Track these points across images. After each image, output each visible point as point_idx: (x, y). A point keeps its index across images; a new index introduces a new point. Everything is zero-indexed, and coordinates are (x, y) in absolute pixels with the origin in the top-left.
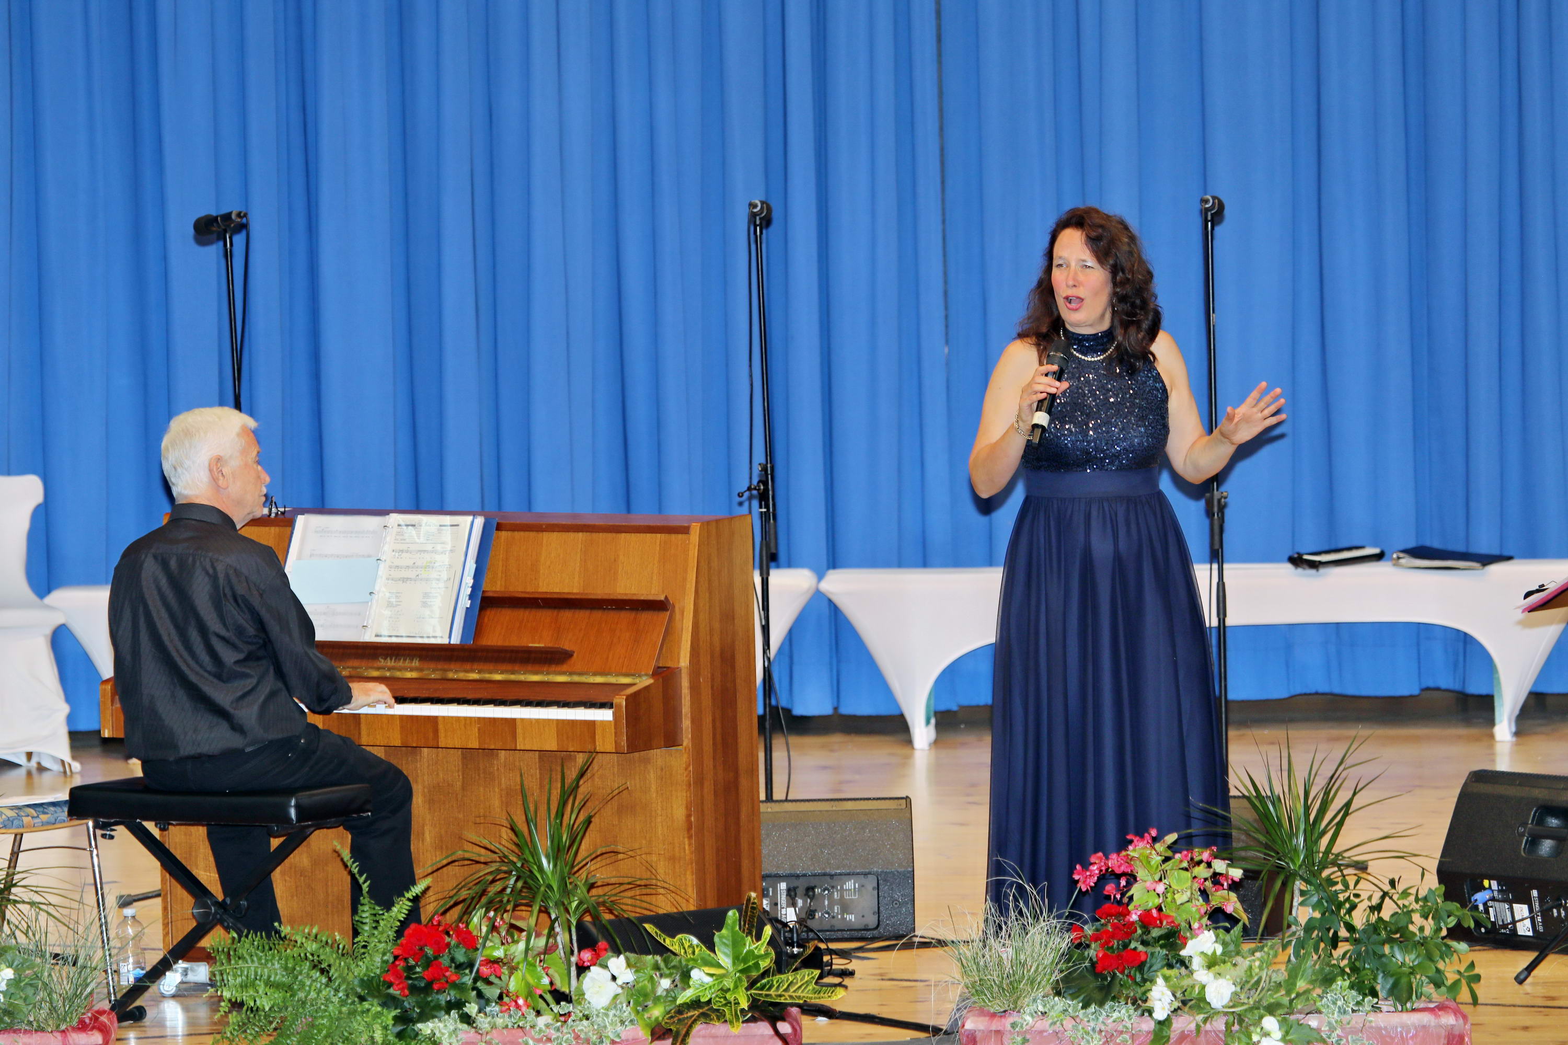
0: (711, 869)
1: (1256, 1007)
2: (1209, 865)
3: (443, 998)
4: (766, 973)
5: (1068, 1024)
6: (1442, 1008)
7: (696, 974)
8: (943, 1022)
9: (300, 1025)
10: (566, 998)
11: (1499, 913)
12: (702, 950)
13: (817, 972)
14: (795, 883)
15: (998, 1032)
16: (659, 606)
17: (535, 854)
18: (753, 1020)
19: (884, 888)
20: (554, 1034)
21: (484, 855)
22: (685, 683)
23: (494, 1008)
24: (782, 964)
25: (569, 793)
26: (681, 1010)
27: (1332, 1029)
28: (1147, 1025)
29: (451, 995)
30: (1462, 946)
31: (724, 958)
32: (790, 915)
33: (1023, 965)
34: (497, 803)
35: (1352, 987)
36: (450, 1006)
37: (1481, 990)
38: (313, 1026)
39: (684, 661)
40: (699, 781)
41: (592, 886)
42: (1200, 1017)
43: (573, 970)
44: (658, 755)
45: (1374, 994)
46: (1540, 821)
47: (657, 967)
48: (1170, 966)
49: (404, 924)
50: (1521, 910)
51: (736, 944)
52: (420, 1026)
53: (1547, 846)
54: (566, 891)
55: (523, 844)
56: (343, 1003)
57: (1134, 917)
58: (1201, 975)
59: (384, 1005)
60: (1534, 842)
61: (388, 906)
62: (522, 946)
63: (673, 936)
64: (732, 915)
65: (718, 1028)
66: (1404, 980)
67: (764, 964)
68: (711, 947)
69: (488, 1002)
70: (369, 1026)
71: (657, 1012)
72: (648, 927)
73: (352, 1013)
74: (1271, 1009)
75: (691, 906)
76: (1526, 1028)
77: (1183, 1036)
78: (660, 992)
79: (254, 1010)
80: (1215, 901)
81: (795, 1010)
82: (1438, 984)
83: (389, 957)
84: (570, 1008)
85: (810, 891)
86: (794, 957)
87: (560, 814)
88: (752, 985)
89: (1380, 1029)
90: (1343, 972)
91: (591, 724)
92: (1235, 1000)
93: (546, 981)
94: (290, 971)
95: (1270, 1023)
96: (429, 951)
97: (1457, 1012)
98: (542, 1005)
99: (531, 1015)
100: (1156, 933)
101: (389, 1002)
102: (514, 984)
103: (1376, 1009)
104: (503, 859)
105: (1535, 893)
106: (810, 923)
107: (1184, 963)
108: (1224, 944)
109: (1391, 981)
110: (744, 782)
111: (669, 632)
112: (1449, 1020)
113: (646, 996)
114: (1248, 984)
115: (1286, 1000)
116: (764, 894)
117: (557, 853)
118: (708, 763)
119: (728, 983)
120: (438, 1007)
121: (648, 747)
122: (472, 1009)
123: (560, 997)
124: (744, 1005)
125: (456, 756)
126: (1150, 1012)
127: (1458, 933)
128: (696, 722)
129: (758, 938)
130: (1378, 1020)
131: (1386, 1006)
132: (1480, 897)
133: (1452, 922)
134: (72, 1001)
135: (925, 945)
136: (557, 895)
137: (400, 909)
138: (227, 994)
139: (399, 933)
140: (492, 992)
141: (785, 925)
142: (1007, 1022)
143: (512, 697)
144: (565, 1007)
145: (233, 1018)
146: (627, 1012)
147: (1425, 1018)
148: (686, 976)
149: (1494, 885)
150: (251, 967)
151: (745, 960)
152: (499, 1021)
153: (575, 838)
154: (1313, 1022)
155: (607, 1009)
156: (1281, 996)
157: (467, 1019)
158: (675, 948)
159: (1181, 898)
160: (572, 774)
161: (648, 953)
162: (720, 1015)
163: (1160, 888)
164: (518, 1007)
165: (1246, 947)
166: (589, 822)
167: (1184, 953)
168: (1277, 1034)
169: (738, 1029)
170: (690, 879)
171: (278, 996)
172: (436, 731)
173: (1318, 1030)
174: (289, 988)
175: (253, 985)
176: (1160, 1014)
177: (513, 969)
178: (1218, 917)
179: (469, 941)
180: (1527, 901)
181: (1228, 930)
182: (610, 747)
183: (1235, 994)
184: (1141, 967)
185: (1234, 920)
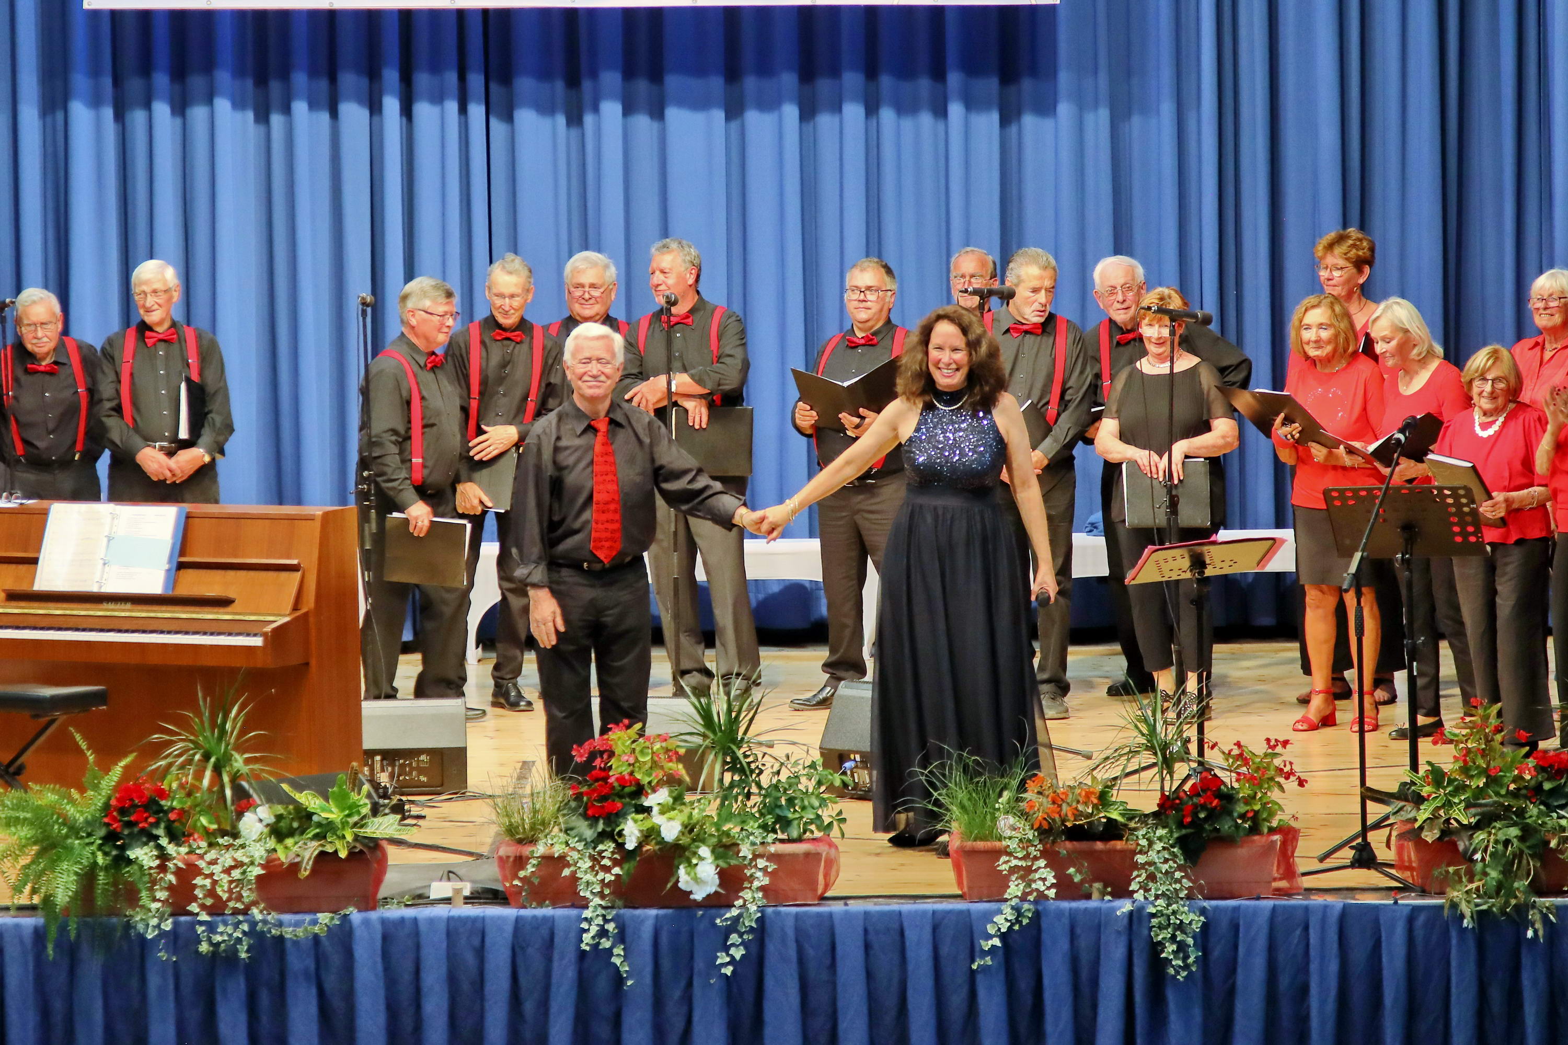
61: (107, 771)
137: (116, 773)
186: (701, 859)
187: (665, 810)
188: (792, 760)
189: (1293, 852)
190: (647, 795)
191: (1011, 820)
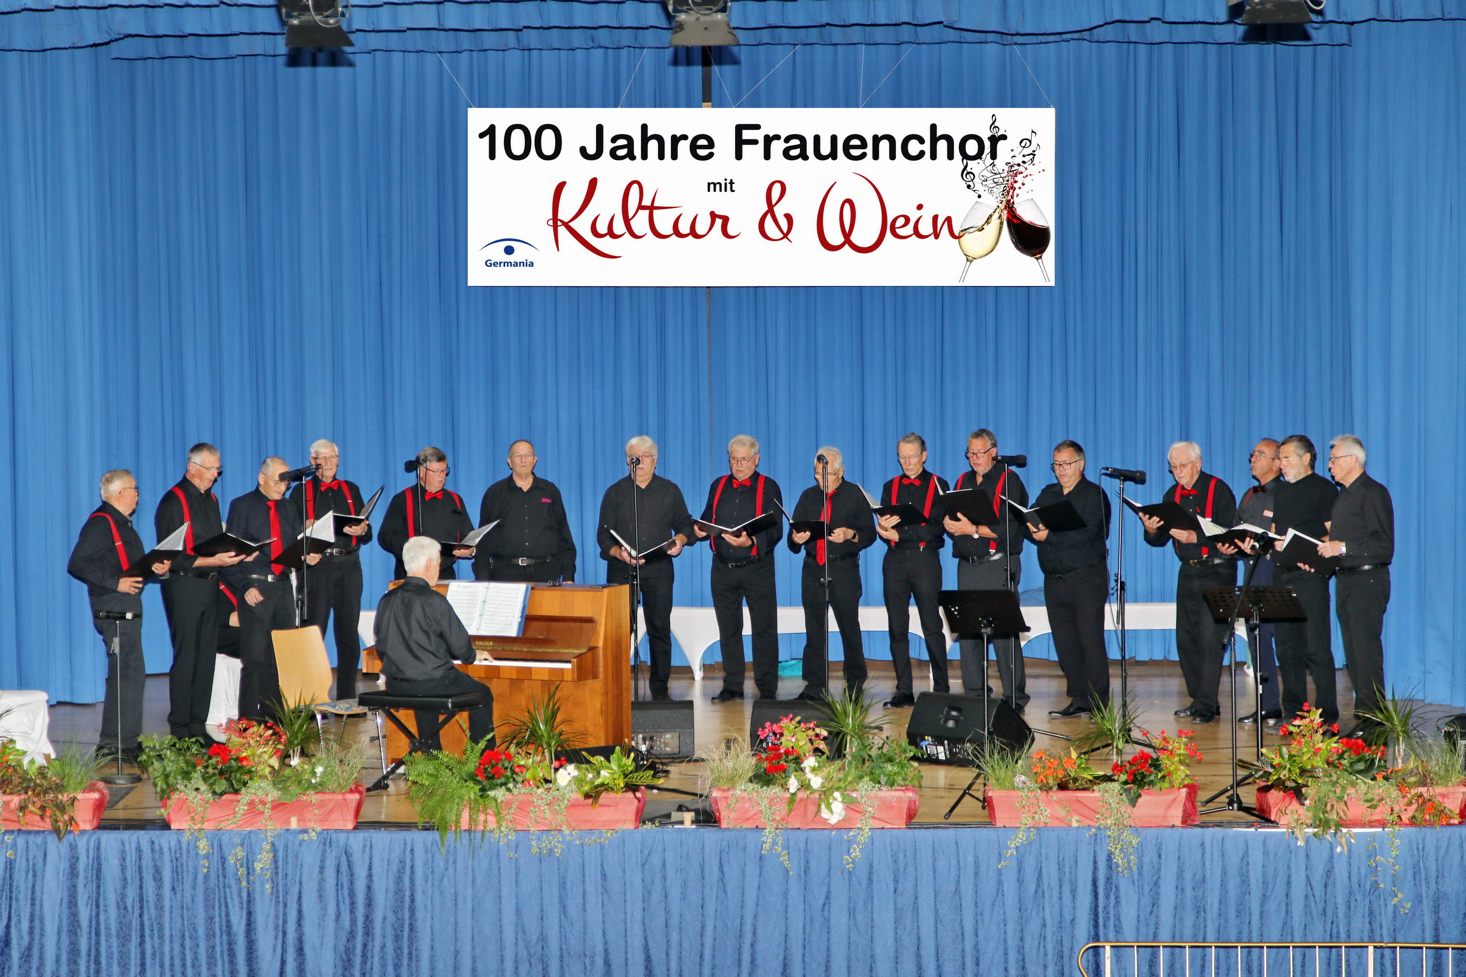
0: (611, 729)
1: (832, 787)
2: (814, 730)
3: (499, 781)
4: (631, 772)
5: (755, 794)
6: (907, 789)
7: (603, 772)
8: (705, 793)
9: (440, 791)
10: (550, 782)
11: (932, 750)
12: (605, 763)
13: (652, 772)
14: (646, 735)
15: (726, 798)
16: (590, 621)
17: (537, 722)
18: (626, 791)
19: (682, 737)
20: (544, 796)
21: (518, 723)
22: (601, 653)
23: (520, 785)
24: (638, 768)
25: (551, 696)
26: (597, 787)
27: (862, 797)
28: (787, 795)
29: (503, 780)
30: (915, 764)
31: (614, 766)
32: (643, 748)
33: (736, 770)
34: (523, 702)
35: (870, 780)
36: (502, 785)
37: (923, 783)
38: (445, 792)
39: (601, 644)
40: (606, 693)
41: (561, 734)
42: (808, 792)
43: (553, 770)
44: (590, 682)
45: (879, 783)
46: (949, 713)
47: (587, 769)
48: (797, 771)
49: (483, 751)
50: (941, 749)
51: (620, 760)
52: (489, 793)
53: (951, 724)
54: (550, 738)
55: (533, 719)
56: (458, 782)
57: (782, 751)
58: (809, 775)
59: (475, 784)
60: (946, 721)
61: (477, 743)
62: (531, 760)
63: (593, 756)
64: (618, 749)
65: (612, 795)
66: (891, 778)
67: (630, 769)
68: (609, 761)
69: (517, 783)
70: (468, 792)
71: (587, 788)
72: (584, 753)
73: (462, 787)
74: (838, 789)
75: (603, 744)
76: (941, 797)
77: (801, 800)
78: (588, 779)
79: (422, 785)
80: (816, 745)
81: (643, 788)
82: (904, 780)
83: (477, 764)
84: (550, 785)
85: (651, 738)
86: (643, 765)
87: (548, 705)
88: (626, 776)
89: (881, 798)
90: (867, 774)
91: (562, 670)
92: (823, 785)
93: (541, 775)
94: (437, 769)
95: (837, 794)
96: (493, 762)
97: (913, 791)
98: (539, 784)
99: (535, 789)
100: (791, 757)
101: (477, 782)
102: (528, 775)
103: (880, 789)
104: (525, 724)
105: (946, 742)
106: (653, 752)
107: (802, 770)
108: (819, 762)
109: (886, 778)
110: (624, 694)
111: (595, 632)
112: (910, 794)
113: (582, 781)
114: (828, 779)
115: (843, 786)
116: (633, 739)
117: (546, 723)
118: (610, 685)
119: (616, 776)
120: (497, 785)
121: (586, 679)
122: (511, 785)
123: (547, 781)
124: (622, 785)
125: (507, 682)
126: (788, 789)
127: (914, 758)
128: (605, 668)
129: (628, 757)
130: (880, 794)
131: (884, 788)
132: (924, 744)
133: (912, 754)
134: (347, 780)
135: (696, 761)
136: (546, 739)
137: (482, 744)
138: (411, 779)
139: (482, 754)
140: (519, 779)
141: (641, 752)
142: (730, 793)
143: (529, 658)
144: (549, 785)
145: (414, 788)
146: (574, 787)
147: (900, 794)
148: (599, 773)
149: (930, 738)
150: (421, 767)
151: (623, 767)
152: (522, 791)
153: (554, 715)
154: (854, 795)
155: (566, 786)
156: (842, 784)
157: (509, 790)
158: (594, 762)
159: (801, 743)
160: (553, 689)
161: (583, 763)
162: (612, 789)
163: (794, 740)
164: (530, 785)
165: (827, 765)
166: (558, 709)
167: (802, 766)
168: (840, 799)
169: (620, 795)
170: (602, 734)
171: (432, 779)
172: (499, 672)
173: (856, 798)
174: (436, 776)
175: (421, 775)
176: (792, 790)
177: (528, 770)
178: (817, 751)
179: (509, 758)
180: (943, 745)
181: (820, 756)
182: (570, 679)
183: (823, 784)
184: (784, 771)
185: (823, 753)
186: (835, 799)
187: (813, 770)
188: (890, 739)
189: (1195, 798)
190: (802, 762)
191: (1023, 778)
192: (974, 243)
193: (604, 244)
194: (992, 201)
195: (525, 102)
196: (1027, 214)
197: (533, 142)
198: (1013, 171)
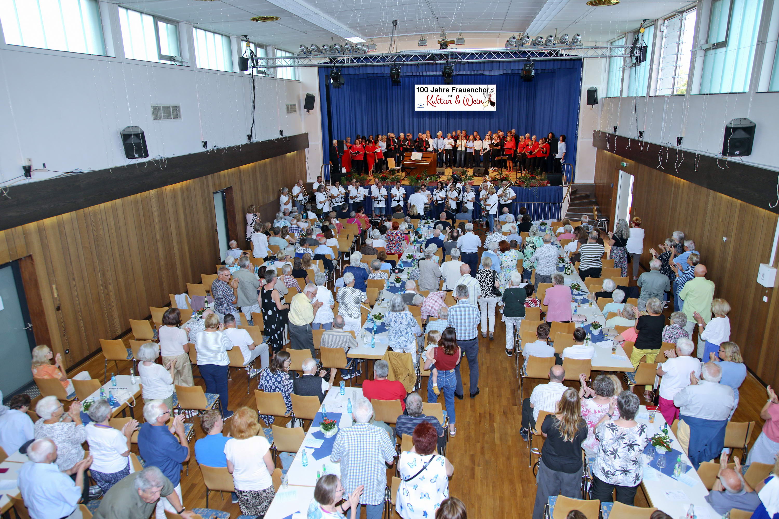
192: (485, 104)
193: (434, 105)
194: (487, 98)
195: (423, 84)
196: (492, 100)
197: (424, 90)
198: (490, 94)
